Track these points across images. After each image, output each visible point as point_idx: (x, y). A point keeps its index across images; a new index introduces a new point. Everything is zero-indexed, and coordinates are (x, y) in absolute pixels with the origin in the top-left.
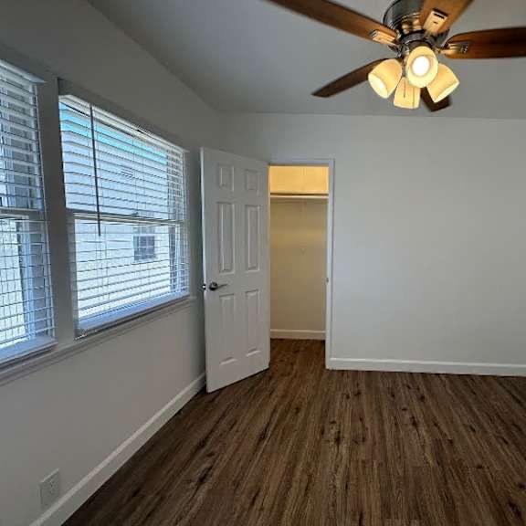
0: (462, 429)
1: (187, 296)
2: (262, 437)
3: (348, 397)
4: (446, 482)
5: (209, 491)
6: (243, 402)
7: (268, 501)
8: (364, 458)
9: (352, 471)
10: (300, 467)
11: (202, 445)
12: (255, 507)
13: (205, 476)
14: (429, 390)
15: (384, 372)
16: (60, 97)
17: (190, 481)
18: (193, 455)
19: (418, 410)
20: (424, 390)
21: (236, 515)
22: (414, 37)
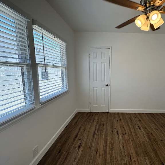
0: (154, 129)
1: (68, 91)
2: (94, 134)
3: (118, 121)
4: (153, 145)
5: (82, 150)
6: (86, 123)
7: (101, 153)
8: (127, 139)
9: (124, 143)
10: (108, 142)
11: (76, 136)
12: (97, 155)
13: (80, 146)
14: (141, 118)
15: (127, 113)
16: (33, 26)
17: (76, 148)
18: (74, 140)
19: (140, 124)
20: (140, 118)
21: (92, 157)
22: (151, 8)
